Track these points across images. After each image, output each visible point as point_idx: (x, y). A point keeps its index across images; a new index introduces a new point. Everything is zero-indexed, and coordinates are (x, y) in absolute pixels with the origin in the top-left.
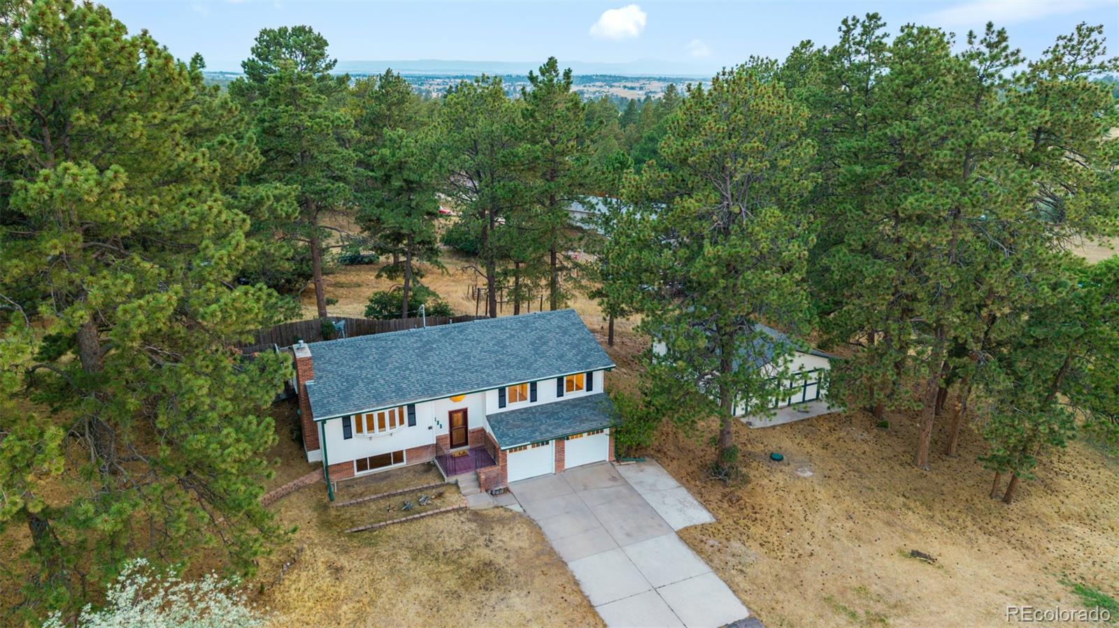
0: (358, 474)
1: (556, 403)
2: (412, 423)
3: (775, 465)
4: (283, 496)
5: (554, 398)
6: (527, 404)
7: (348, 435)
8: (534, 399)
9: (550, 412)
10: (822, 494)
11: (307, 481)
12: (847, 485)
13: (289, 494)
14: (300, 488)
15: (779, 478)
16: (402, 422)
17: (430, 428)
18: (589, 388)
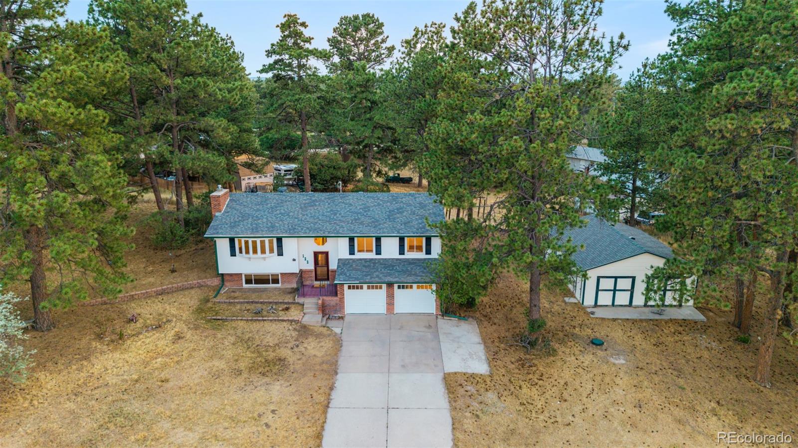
0: (245, 286)
1: (397, 259)
2: (280, 253)
3: (592, 349)
4: (188, 288)
5: (396, 255)
6: (372, 255)
7: (233, 254)
8: (378, 252)
9: (389, 264)
10: (624, 381)
11: (209, 283)
12: (656, 379)
13: (192, 288)
14: (202, 286)
15: (587, 359)
16: (272, 251)
17: (294, 260)
18: (428, 252)
